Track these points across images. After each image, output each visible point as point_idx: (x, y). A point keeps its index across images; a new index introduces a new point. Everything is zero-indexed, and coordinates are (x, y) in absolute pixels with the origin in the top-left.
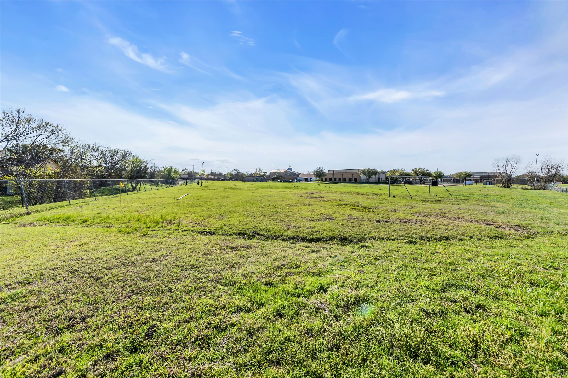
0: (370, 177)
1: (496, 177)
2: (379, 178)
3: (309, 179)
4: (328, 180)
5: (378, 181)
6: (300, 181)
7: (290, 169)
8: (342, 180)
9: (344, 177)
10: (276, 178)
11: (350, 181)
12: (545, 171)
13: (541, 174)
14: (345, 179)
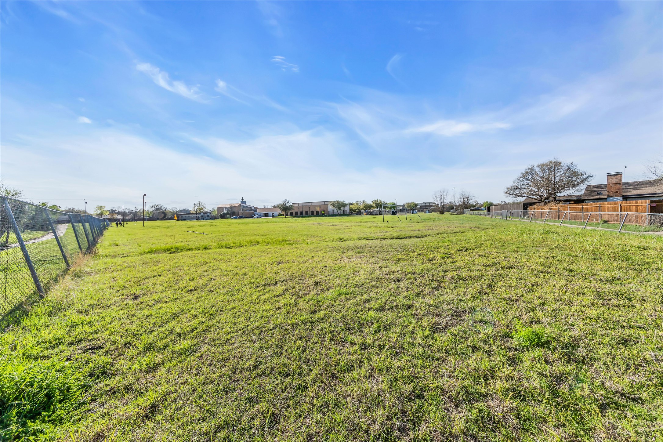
0: (340, 209)
1: (431, 206)
2: (344, 210)
3: (270, 213)
4: (294, 214)
5: (343, 213)
6: (259, 217)
7: (244, 203)
8: (309, 213)
9: (311, 210)
10: (227, 214)
11: (318, 214)
12: (462, 201)
13: (457, 204)
14: (312, 213)
